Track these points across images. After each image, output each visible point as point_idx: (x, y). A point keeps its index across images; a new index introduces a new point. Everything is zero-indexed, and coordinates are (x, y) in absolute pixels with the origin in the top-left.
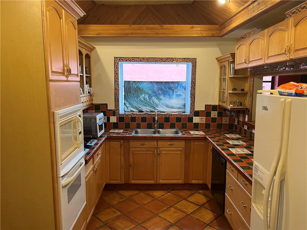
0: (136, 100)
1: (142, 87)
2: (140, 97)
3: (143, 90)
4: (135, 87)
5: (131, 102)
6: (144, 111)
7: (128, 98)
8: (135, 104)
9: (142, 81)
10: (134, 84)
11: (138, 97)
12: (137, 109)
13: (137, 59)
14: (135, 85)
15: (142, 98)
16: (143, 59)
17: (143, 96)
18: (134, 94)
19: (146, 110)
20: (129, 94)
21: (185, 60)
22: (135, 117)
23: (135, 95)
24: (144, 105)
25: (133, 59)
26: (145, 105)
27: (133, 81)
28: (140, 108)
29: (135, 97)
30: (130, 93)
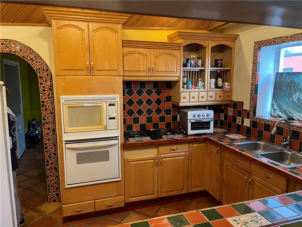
0: (287, 100)
1: (298, 81)
2: (292, 97)
3: (298, 86)
4: (289, 81)
5: (281, 103)
6: (295, 118)
7: (278, 97)
8: (285, 107)
9: (299, 73)
10: (288, 77)
11: (290, 96)
12: (286, 114)
13: (279, 39)
14: (289, 78)
15: (296, 98)
16: (286, 38)
17: (297, 95)
18: (285, 92)
19: (299, 118)
20: (279, 91)
22: (269, 125)
23: (286, 93)
24: (297, 110)
25: (274, 41)
26: (298, 109)
27: (287, 73)
28: (290, 113)
29: (286, 96)
30: (281, 89)
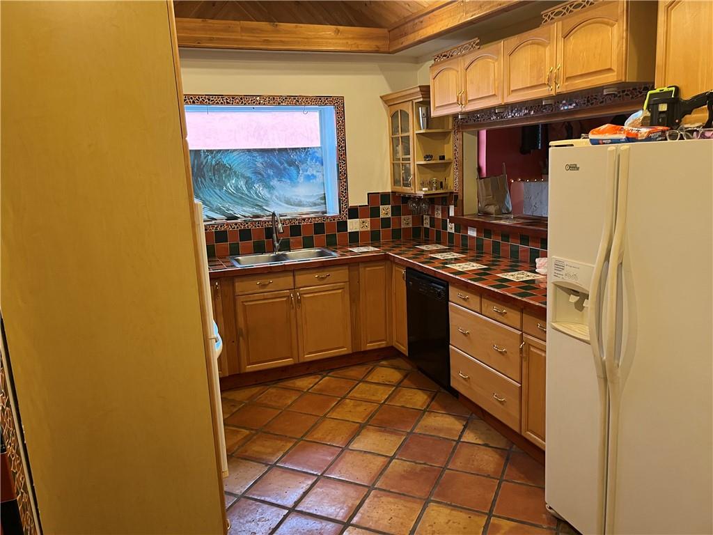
0: (218, 191)
1: (230, 162)
2: (226, 186)
3: (231, 169)
4: (213, 163)
5: (208, 198)
6: (239, 216)
7: (200, 189)
8: (217, 203)
9: (228, 150)
10: (210, 157)
11: (221, 185)
12: (223, 213)
13: (218, 98)
14: (212, 157)
15: (231, 187)
16: (233, 98)
17: (234, 182)
18: (211, 179)
19: (244, 213)
20: (199, 179)
21: (320, 101)
22: (225, 232)
23: (214, 181)
24: (238, 204)
25: (209, 100)
26: (240, 201)
27: (207, 151)
28: (228, 210)
29: (215, 186)
30: (204, 177)
